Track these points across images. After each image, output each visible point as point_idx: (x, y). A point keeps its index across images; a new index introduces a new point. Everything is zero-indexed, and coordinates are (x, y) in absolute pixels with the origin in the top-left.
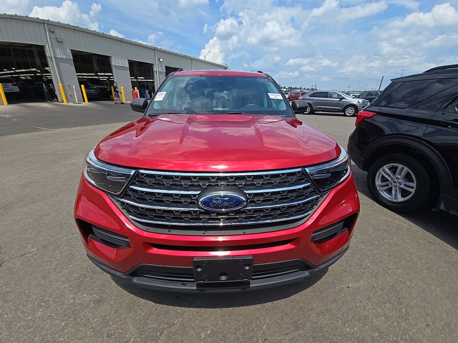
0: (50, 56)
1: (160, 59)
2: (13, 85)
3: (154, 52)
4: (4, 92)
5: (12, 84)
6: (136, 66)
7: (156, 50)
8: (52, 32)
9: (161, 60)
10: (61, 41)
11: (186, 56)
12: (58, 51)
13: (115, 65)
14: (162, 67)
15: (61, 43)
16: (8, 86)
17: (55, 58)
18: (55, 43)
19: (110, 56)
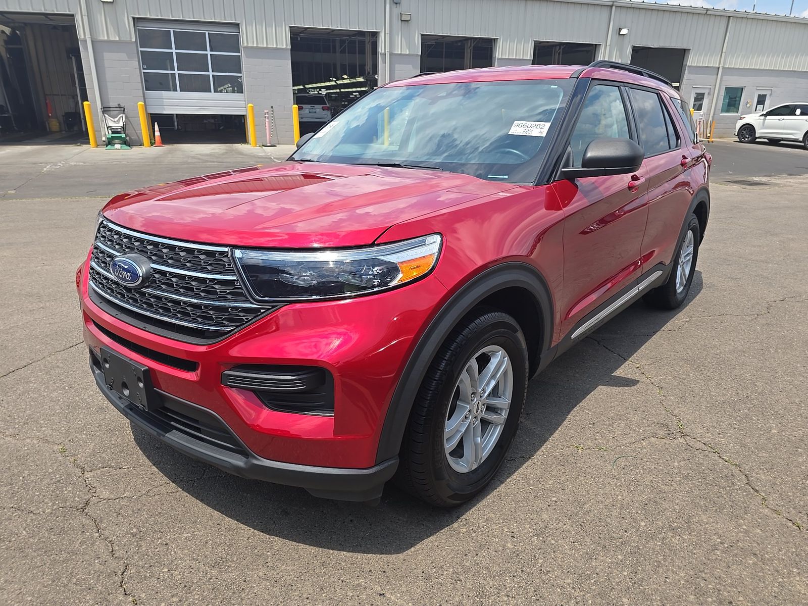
0: (383, 52)
1: (620, 30)
2: (323, 109)
3: (609, 12)
4: (299, 122)
5: (323, 107)
6: (559, 54)
7: (616, 6)
8: (396, 3)
9: (624, 32)
10: (408, 19)
11: (707, 10)
12: (398, 40)
13: (501, 59)
14: (621, 51)
15: (406, 22)
16: (315, 111)
17: (391, 54)
18: (397, 24)
19: (494, 39)
